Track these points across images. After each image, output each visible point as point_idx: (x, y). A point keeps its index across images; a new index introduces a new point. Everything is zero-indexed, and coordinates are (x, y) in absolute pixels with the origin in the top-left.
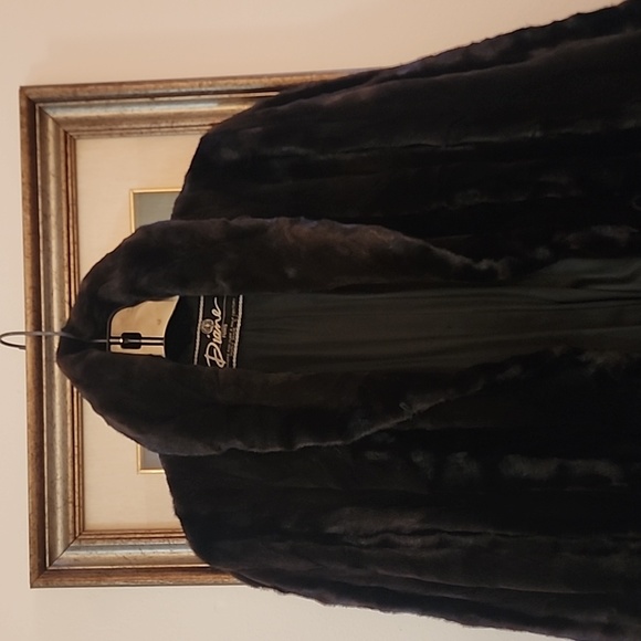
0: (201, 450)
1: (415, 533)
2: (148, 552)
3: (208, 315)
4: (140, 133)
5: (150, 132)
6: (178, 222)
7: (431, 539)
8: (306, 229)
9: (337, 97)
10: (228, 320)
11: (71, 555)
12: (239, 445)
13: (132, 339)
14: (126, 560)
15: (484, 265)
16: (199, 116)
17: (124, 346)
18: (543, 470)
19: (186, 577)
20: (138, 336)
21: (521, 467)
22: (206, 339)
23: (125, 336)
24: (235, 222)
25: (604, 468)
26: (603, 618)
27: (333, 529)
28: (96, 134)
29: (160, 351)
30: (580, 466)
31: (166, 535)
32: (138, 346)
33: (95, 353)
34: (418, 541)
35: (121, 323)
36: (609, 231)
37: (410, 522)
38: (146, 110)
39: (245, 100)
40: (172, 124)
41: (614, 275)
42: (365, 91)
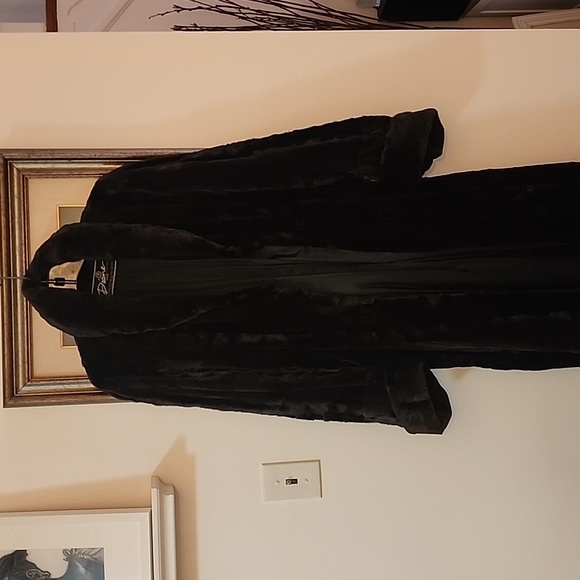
0: (96, 334)
1: (199, 371)
2: (67, 387)
3: (99, 269)
4: (62, 176)
5: (68, 176)
6: (85, 224)
7: (206, 373)
8: (149, 229)
9: (164, 167)
10: (109, 271)
11: (26, 389)
12: (117, 331)
13: (60, 281)
14: (55, 391)
15: (230, 249)
16: (94, 169)
17: (55, 284)
18: (256, 339)
19: (88, 398)
20: (63, 279)
21: (246, 338)
22: (98, 281)
23: (56, 279)
24: (115, 225)
25: (279, 337)
26: (280, 403)
27: (161, 371)
28: (40, 177)
29: (75, 287)
30: (271, 337)
31: (77, 378)
32: (63, 285)
33: (43, 288)
34: (201, 374)
35: (53, 273)
36: (284, 235)
37: (197, 365)
38: (66, 166)
39: (117, 163)
40: (80, 174)
41: (289, 253)
42: (177, 165)
